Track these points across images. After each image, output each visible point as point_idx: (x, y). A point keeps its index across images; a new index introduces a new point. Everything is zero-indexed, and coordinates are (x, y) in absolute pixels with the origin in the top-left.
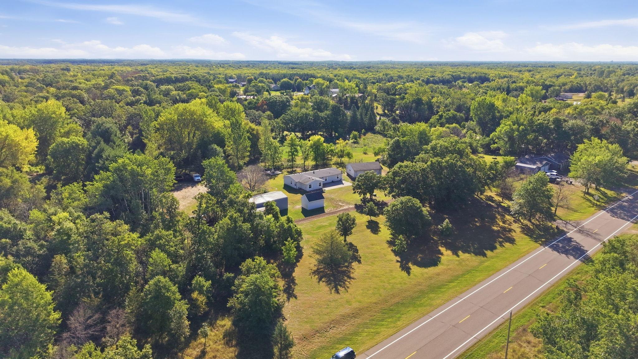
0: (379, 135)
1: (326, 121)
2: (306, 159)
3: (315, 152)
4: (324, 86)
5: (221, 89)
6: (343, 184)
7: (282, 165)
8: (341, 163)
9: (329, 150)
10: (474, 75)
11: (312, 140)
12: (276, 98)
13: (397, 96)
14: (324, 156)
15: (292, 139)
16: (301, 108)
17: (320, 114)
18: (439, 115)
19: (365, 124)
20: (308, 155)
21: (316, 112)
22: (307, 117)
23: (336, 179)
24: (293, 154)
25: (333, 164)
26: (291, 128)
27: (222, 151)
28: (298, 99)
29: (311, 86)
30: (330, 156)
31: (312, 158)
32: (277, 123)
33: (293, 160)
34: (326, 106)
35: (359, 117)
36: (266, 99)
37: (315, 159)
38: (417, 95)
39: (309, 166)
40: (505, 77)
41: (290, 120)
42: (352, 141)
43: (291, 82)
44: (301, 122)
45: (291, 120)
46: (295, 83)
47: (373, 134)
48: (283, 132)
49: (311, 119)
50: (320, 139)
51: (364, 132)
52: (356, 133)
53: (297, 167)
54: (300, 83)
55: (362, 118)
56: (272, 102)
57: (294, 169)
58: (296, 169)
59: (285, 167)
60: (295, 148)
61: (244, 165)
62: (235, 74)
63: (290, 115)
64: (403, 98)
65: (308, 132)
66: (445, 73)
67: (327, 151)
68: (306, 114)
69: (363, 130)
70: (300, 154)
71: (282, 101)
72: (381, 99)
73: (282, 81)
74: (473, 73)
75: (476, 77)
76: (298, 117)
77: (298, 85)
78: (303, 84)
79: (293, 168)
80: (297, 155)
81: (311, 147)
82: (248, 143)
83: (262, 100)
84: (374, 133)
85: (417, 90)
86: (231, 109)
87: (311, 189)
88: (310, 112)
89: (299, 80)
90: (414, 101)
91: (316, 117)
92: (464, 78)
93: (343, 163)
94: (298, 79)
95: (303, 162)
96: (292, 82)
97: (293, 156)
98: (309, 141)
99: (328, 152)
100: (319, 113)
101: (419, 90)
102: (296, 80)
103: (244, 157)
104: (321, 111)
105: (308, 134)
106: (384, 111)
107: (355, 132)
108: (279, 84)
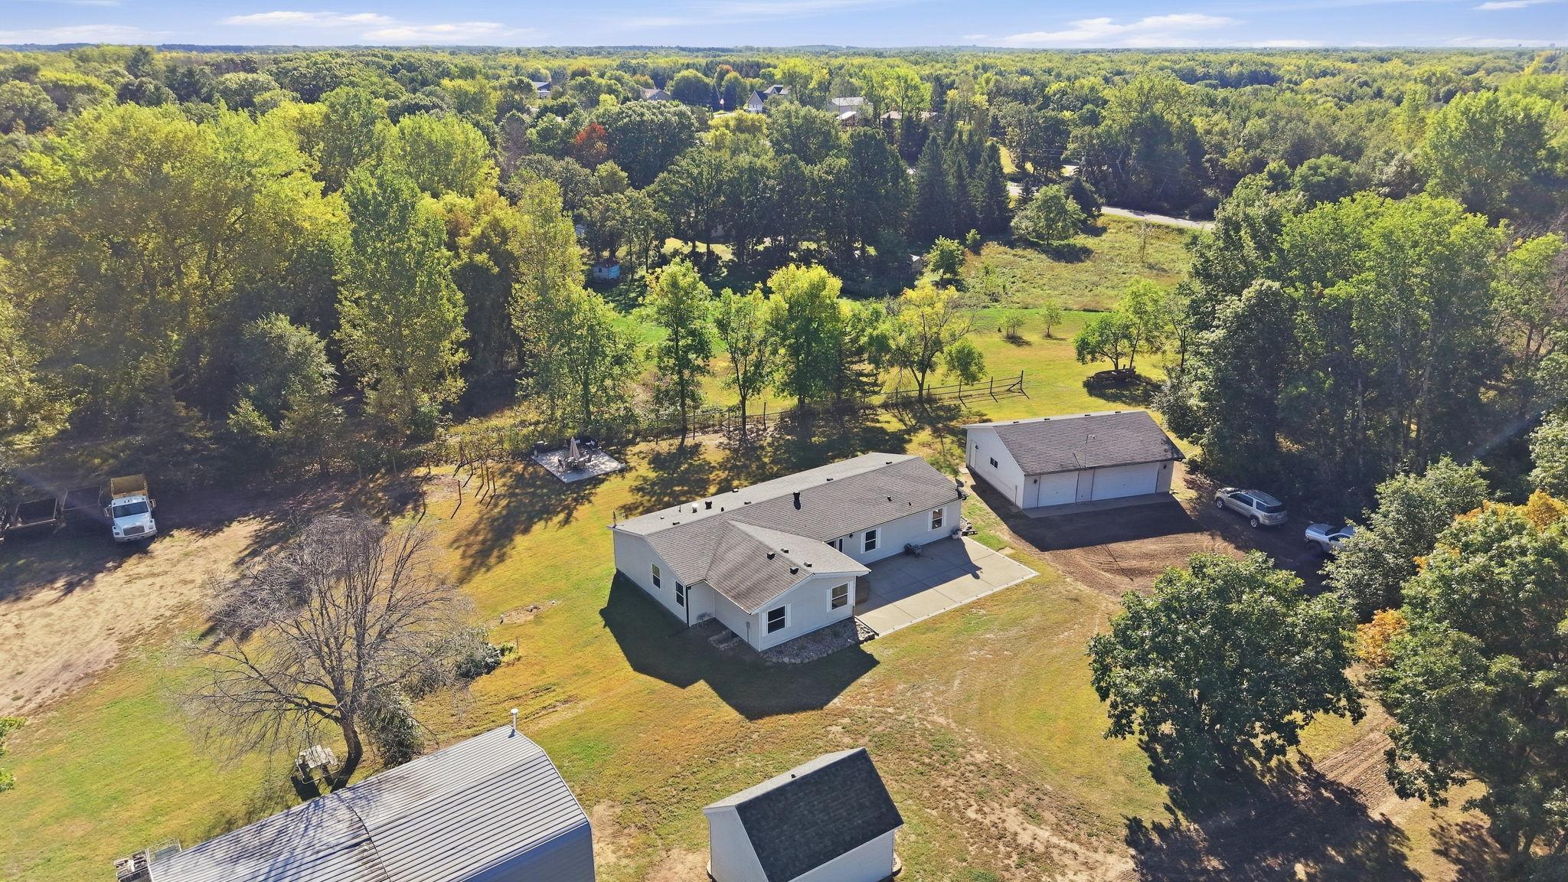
0: (1029, 253)
1: (831, 196)
2: (749, 384)
3: (794, 351)
4: (813, 85)
5: (466, 93)
6: (973, 570)
7: (630, 417)
8: (920, 399)
9: (864, 340)
10: (1234, 70)
11: (781, 289)
12: (642, 114)
13: (1067, 114)
14: (839, 369)
15: (674, 284)
16: (735, 151)
17: (807, 169)
18: (1270, 173)
19: (972, 210)
20: (758, 365)
21: (793, 162)
22: (753, 182)
23: (924, 533)
24: (683, 363)
25: (885, 406)
26: (691, 226)
27: (322, 345)
28: (727, 126)
29: (768, 91)
30: (867, 367)
31: (779, 376)
32: (633, 204)
33: (684, 392)
34: (828, 143)
35: (951, 180)
36: (608, 120)
37: (797, 384)
38: (1144, 107)
39: (762, 420)
40: (1324, 74)
41: (686, 193)
42: (937, 277)
43: (707, 80)
44: (734, 201)
45: (692, 196)
46: (720, 85)
47: (1007, 249)
48: (662, 243)
49: (773, 189)
50: (821, 285)
51: (975, 240)
52: (951, 245)
53: (704, 428)
54: (734, 85)
55: (962, 187)
56: (624, 130)
57: (689, 441)
58: (699, 437)
59: (644, 425)
60: (692, 333)
61: (443, 412)
62: (547, 68)
63: (690, 175)
64: (1094, 120)
65: (760, 242)
66: (1150, 64)
67: (854, 341)
68: (752, 169)
69: (972, 234)
70: (721, 361)
71: (664, 125)
72: (1014, 121)
73: (678, 76)
74: (1232, 63)
75: (1241, 74)
76: (720, 183)
77: (728, 88)
78: (744, 88)
79: (683, 431)
80: (702, 370)
81: (777, 324)
82: (453, 306)
83: (591, 122)
84: (1012, 245)
85: (1147, 87)
86: (431, 146)
87: (780, 636)
88: (768, 159)
89: (732, 75)
90: (1135, 128)
91: (791, 179)
92: (1206, 76)
93: (931, 399)
94: (727, 72)
95: (735, 400)
96: (711, 81)
97: (686, 373)
98: (767, 292)
99: (860, 351)
100: (802, 163)
101: (1151, 89)
102: (722, 76)
103: (441, 376)
104: (809, 161)
105: (761, 248)
106: (1020, 166)
107: (948, 242)
108: (670, 85)
